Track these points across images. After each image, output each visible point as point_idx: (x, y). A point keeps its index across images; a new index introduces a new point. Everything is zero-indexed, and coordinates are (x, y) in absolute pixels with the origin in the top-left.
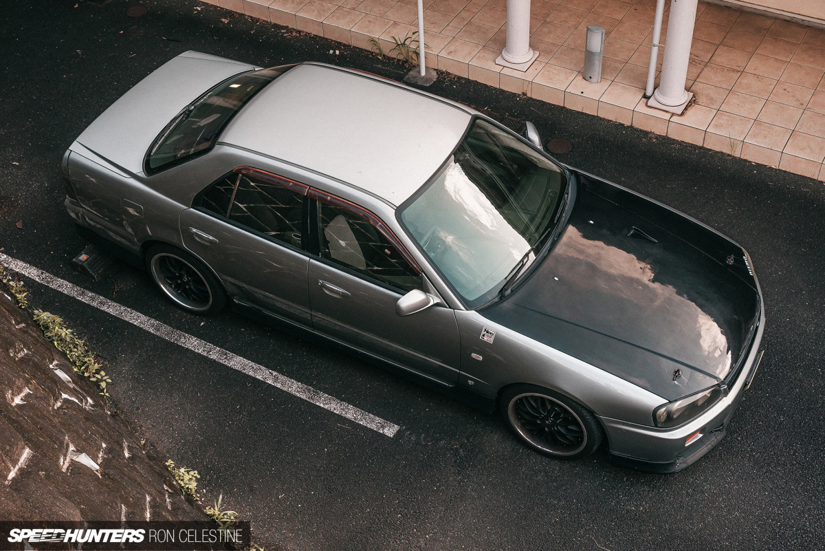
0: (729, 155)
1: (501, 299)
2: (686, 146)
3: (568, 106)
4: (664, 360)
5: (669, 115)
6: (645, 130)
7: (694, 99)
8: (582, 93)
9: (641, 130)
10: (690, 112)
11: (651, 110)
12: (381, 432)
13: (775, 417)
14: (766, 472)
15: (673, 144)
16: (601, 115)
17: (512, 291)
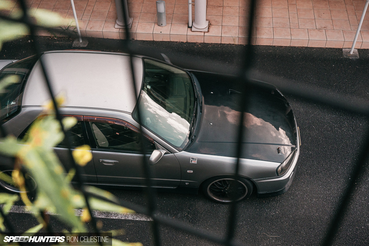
0: (233, 44)
1: (192, 142)
2: (214, 45)
3: (155, 40)
4: (271, 146)
5: (203, 33)
6: (194, 42)
7: (209, 23)
8: (161, 32)
9: (192, 43)
10: (211, 29)
11: (194, 32)
12: (149, 220)
13: (308, 153)
14: (316, 178)
15: (208, 45)
16: (172, 40)
17: (195, 136)
